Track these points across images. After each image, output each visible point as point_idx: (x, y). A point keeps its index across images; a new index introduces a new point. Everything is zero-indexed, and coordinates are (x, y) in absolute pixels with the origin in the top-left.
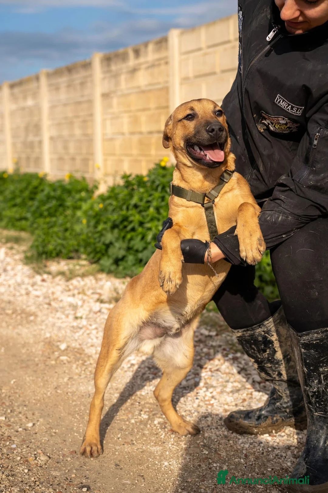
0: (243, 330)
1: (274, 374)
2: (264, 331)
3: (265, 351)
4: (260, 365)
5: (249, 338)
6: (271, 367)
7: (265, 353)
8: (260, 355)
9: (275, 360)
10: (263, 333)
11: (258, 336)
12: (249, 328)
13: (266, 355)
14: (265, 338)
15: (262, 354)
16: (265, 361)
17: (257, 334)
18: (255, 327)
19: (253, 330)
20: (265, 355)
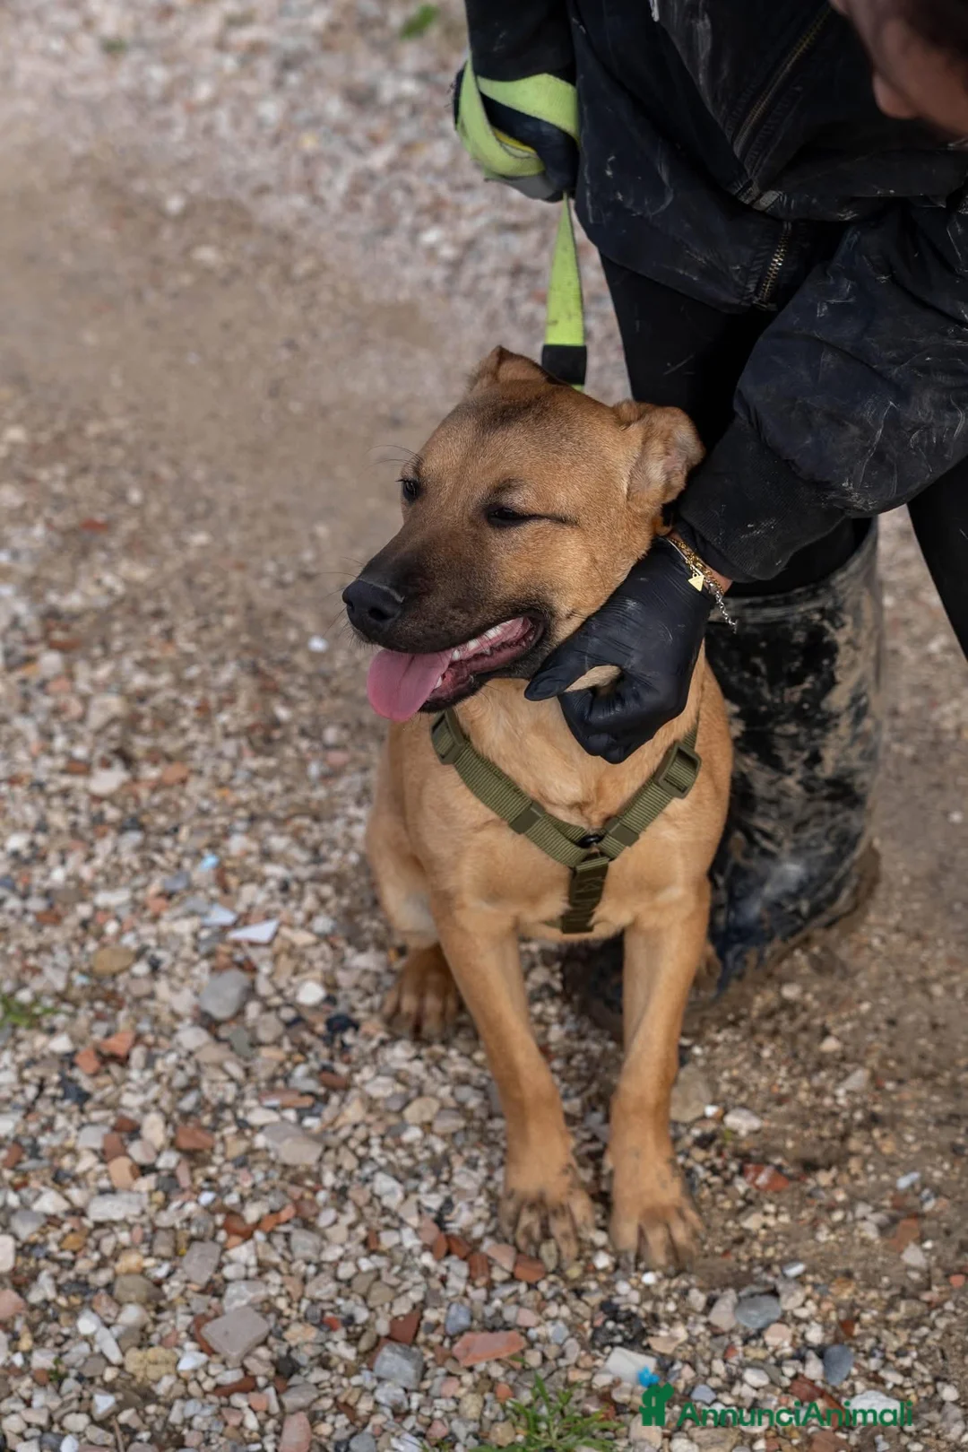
0: (747, 601)
1: (793, 758)
2: (821, 611)
3: (796, 679)
4: (757, 728)
5: (756, 631)
6: (796, 736)
7: (794, 689)
8: (772, 691)
9: (822, 712)
10: (817, 617)
11: (796, 626)
12: (772, 597)
13: (794, 694)
14: (816, 634)
15: (782, 690)
16: (782, 713)
17: (797, 618)
18: (799, 594)
19: (788, 602)
20: (792, 694)
